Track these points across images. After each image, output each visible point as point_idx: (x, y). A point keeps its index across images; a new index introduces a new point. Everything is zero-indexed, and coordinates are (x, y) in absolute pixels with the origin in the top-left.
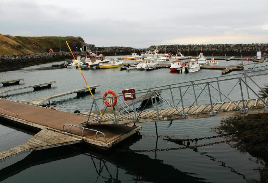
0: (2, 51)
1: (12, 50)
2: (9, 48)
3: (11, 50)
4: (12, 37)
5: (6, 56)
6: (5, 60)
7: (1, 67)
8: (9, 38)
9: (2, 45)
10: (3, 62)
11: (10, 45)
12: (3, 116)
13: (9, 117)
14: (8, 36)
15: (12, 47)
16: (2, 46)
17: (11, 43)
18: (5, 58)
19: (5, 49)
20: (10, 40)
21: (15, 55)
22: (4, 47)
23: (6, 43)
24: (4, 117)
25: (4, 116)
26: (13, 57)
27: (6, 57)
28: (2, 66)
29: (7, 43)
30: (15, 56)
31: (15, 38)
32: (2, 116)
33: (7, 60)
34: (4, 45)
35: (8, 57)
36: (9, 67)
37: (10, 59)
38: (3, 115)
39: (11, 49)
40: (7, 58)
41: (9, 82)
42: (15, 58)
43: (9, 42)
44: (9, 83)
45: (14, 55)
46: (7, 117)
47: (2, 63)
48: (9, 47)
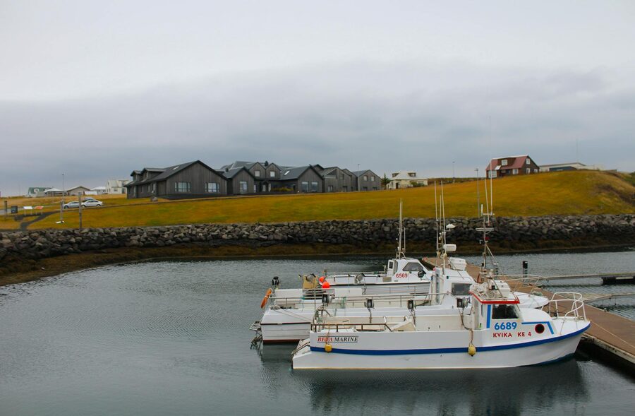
0: (598, 206)
1: (622, 203)
2: (616, 199)
3: (619, 204)
4: (623, 174)
5: (608, 216)
6: (606, 226)
7: (596, 241)
8: (615, 178)
9: (600, 193)
10: (601, 231)
11: (617, 192)
12: (611, 350)
13: (625, 354)
14: (614, 174)
15: (622, 197)
16: (599, 196)
17: (620, 188)
18: (605, 222)
19: (607, 202)
20: (619, 181)
21: (628, 217)
22: (604, 198)
23: (608, 188)
24: (614, 352)
25: (613, 349)
26: (624, 219)
27: (609, 219)
28: (598, 239)
29: (612, 189)
30: (629, 219)
31: (630, 176)
32: (608, 349)
33: (610, 227)
34: (603, 194)
35: (613, 219)
36: (613, 243)
37: (617, 223)
38: (610, 347)
39: (620, 202)
40: (609, 222)
41: (618, 275)
42: (629, 222)
43: (616, 187)
44: (617, 278)
45: (627, 215)
46: (621, 353)
47: (598, 231)
48: (616, 197)
